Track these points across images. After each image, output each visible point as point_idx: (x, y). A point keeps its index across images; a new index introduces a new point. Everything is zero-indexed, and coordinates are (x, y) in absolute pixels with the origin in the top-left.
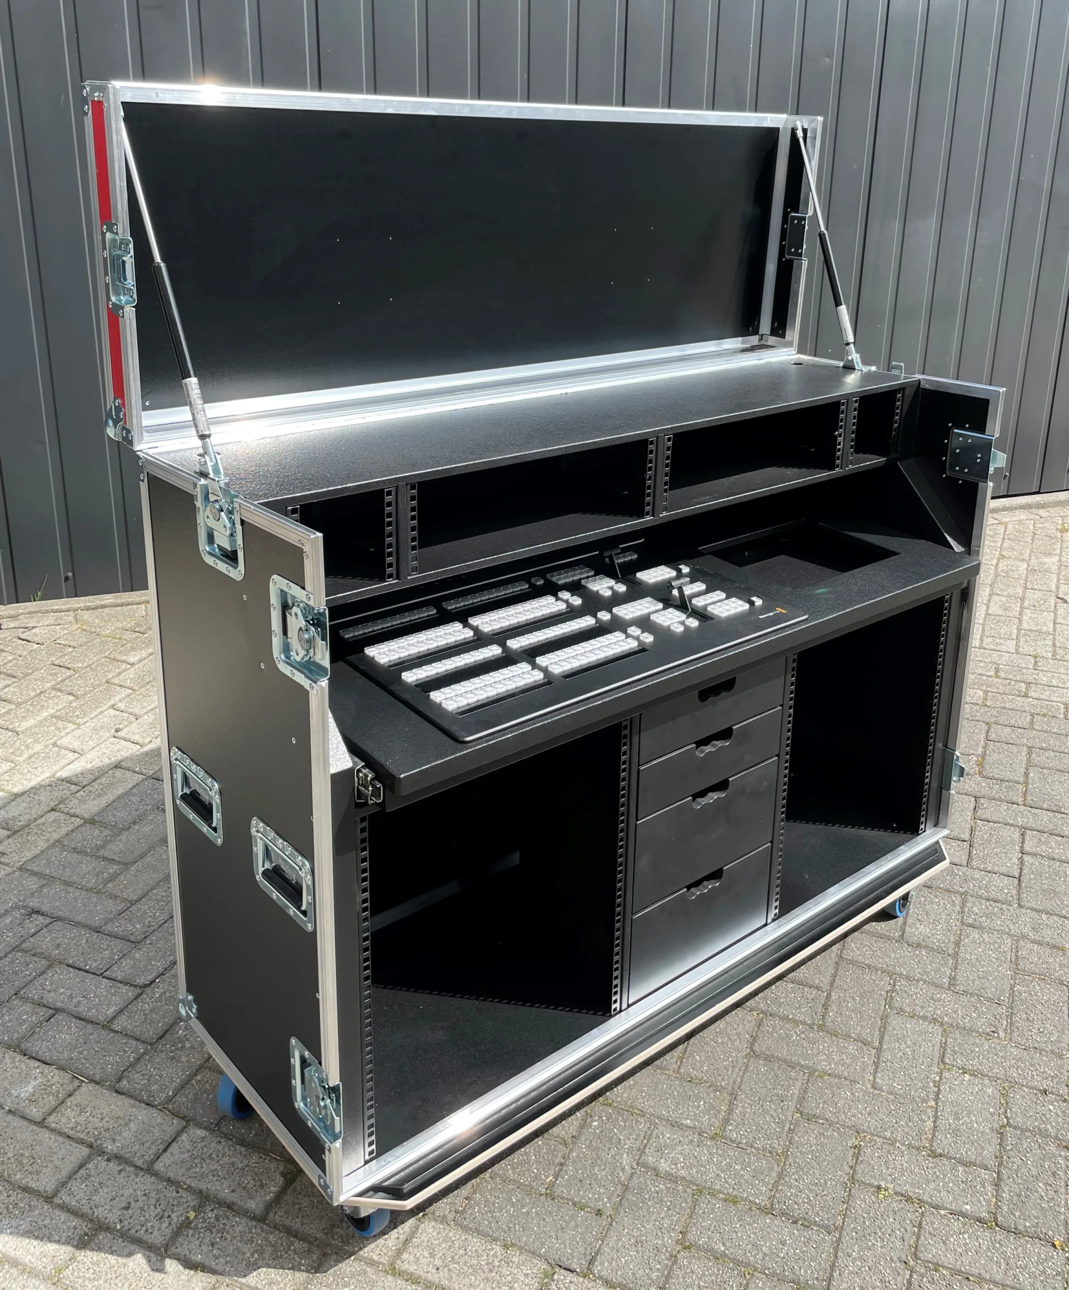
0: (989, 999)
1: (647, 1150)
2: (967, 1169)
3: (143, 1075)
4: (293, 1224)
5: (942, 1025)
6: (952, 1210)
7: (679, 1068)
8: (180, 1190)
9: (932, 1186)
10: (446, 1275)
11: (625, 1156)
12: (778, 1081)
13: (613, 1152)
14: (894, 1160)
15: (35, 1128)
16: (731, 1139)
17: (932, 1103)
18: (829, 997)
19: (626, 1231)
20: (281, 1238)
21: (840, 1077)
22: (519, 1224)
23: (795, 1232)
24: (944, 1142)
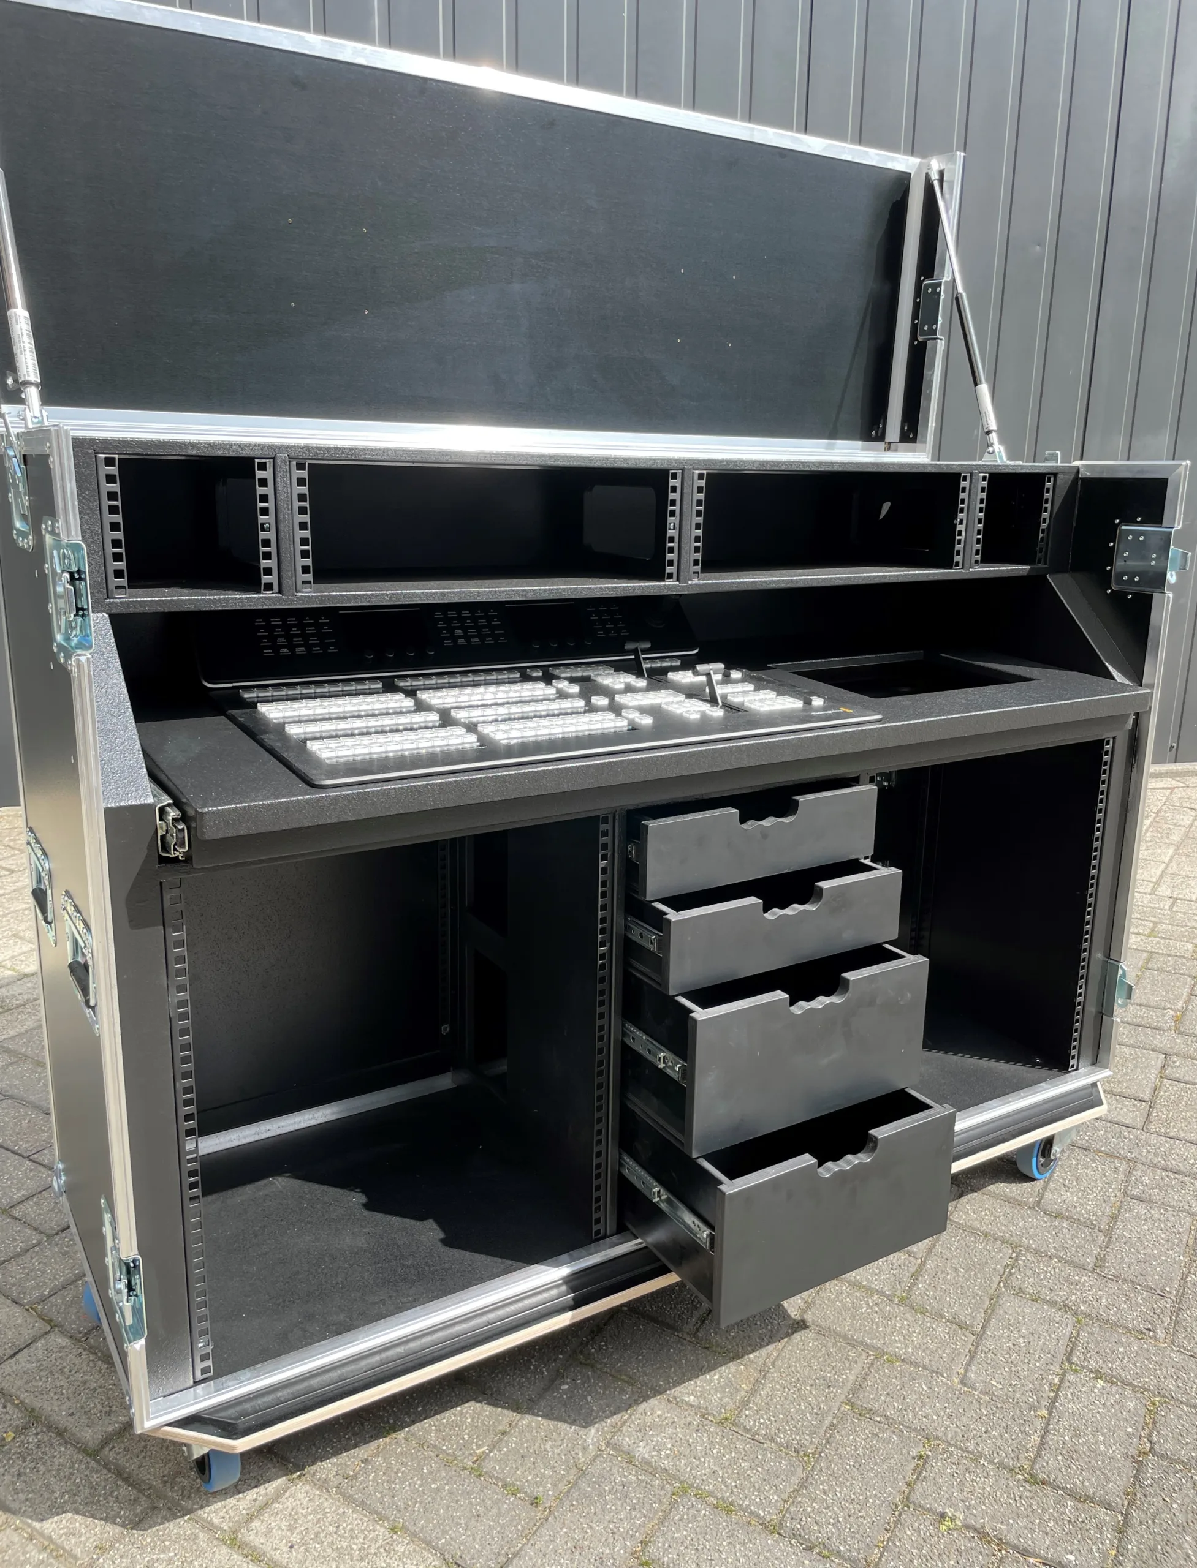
0: (1148, 1289)
2: (1080, 1505)
3: (24, 1268)
4: (128, 1465)
5: (1075, 1314)
6: (1046, 1559)
7: (698, 1330)
9: (1023, 1522)
10: (299, 1557)
11: (593, 1431)
12: (829, 1361)
13: (577, 1425)
14: (973, 1481)
16: (745, 1427)
17: (1045, 1412)
18: (923, 1264)
19: (565, 1530)
20: (106, 1480)
21: (917, 1365)
22: (421, 1503)
23: (807, 1562)
24: (1051, 1465)
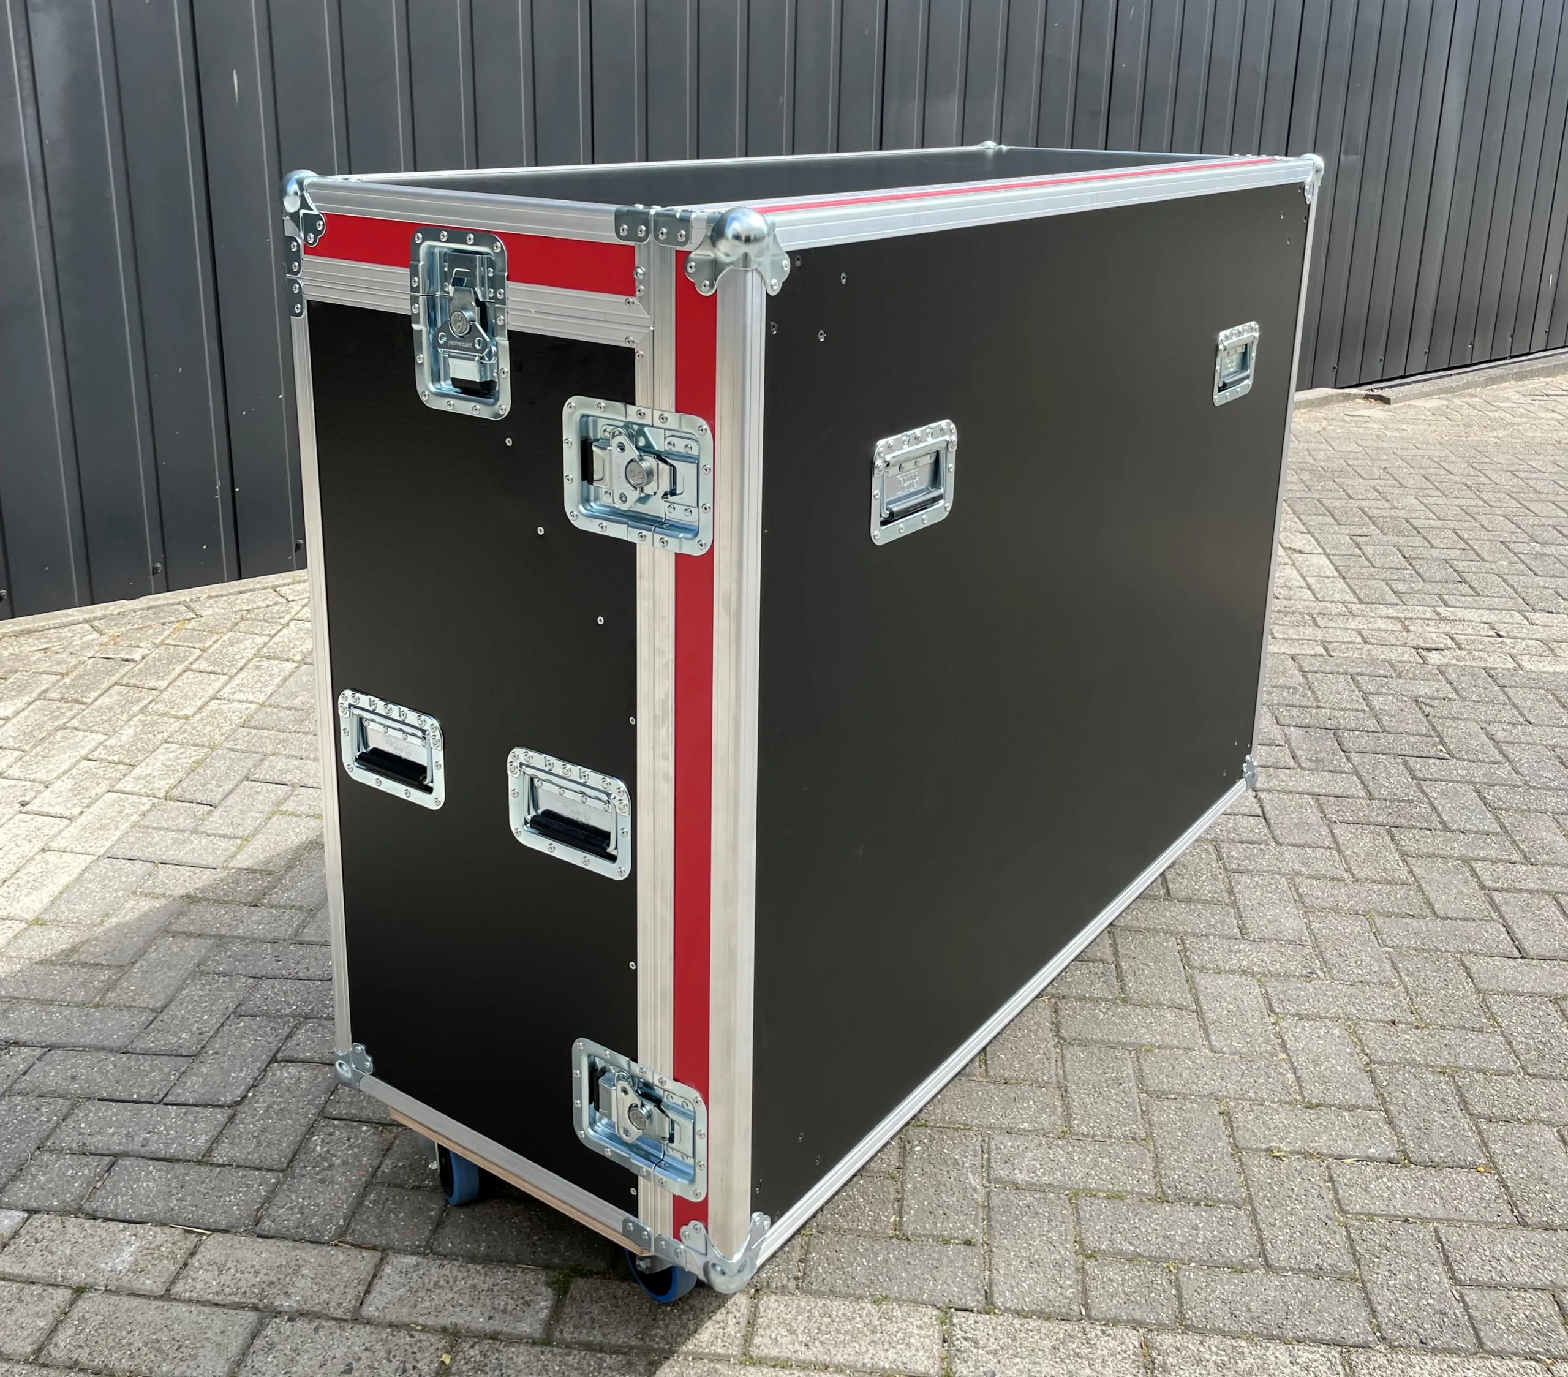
0: (1291, 942)
1: (993, 1164)
2: (1352, 1113)
3: (290, 1209)
4: (591, 1338)
5: (1253, 976)
6: (1357, 1157)
7: (986, 1071)
8: (414, 1333)
9: (1325, 1137)
10: (822, 1350)
11: (970, 1175)
12: (1105, 1065)
13: (954, 1174)
14: (1272, 1119)
15: (160, 1303)
16: (1083, 1134)
17: (1283, 1056)
18: (1118, 967)
19: (1012, 1254)
20: (584, 1358)
21: (1171, 1048)
22: (881, 1274)
23: (1203, 1213)
24: (1314, 1091)
